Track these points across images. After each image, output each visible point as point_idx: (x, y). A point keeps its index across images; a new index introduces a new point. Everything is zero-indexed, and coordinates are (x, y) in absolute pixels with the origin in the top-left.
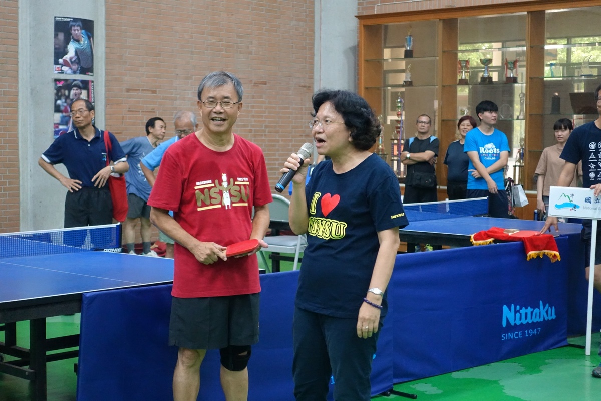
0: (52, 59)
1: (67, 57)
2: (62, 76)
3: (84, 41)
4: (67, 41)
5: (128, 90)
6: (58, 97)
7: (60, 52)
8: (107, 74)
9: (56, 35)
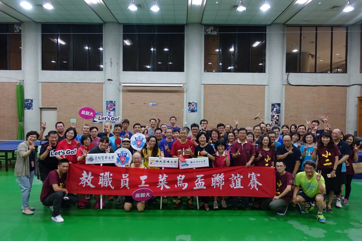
3: (278, 108)
5: (290, 116)
6: (272, 118)
8: (285, 113)
9: (272, 107)
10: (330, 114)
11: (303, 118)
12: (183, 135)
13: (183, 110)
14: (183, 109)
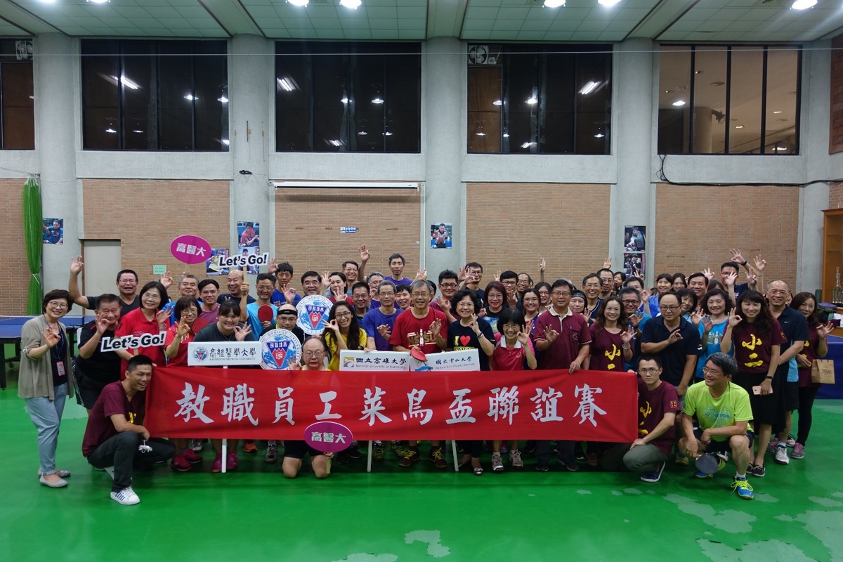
0: (624, 245)
1: (630, 244)
2: (628, 252)
3: (640, 236)
4: (630, 236)
5: (668, 257)
6: (626, 261)
7: (627, 241)
8: (655, 249)
9: (625, 234)
10: (759, 250)
11: (697, 260)
12: (420, 297)
13: (418, 242)
14: (419, 240)
